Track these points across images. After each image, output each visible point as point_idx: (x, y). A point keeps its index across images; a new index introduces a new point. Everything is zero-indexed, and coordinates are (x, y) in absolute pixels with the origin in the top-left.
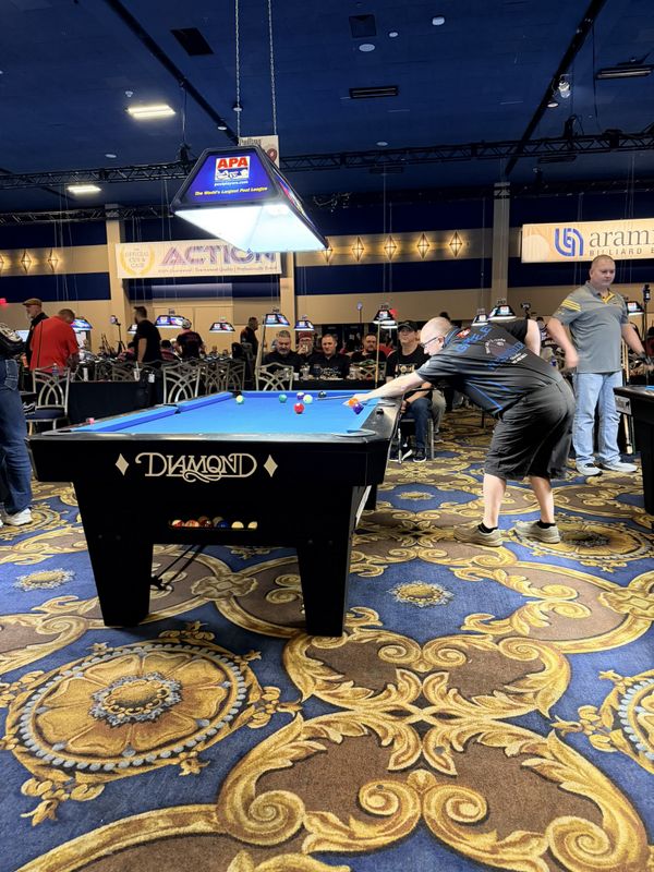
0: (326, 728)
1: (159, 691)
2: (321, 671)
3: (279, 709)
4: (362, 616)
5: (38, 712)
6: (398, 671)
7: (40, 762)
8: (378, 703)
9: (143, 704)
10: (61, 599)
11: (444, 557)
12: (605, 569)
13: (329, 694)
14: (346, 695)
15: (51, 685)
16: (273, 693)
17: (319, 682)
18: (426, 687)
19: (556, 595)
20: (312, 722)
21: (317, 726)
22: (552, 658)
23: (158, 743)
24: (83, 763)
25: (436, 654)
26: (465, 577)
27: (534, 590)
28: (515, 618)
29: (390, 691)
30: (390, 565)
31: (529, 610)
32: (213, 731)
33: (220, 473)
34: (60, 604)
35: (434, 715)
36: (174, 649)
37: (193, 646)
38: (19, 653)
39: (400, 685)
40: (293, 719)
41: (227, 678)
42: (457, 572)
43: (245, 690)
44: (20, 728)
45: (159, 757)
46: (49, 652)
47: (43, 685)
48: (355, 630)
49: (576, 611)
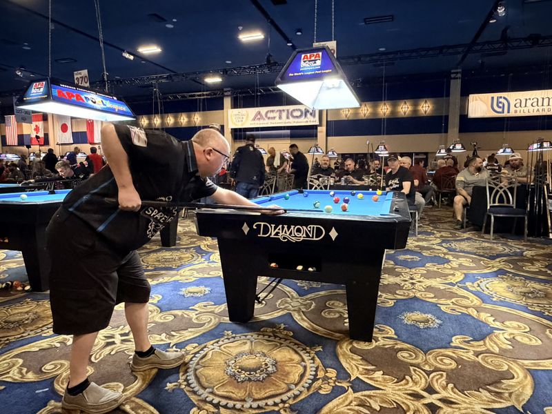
0: (368, 400)
1: (263, 363)
2: (361, 362)
3: (337, 383)
4: (383, 330)
5: (196, 367)
6: (411, 368)
7: (199, 398)
8: (401, 387)
9: (255, 370)
10: (205, 303)
11: (432, 298)
12: (547, 313)
13: (367, 378)
14: (378, 380)
15: (203, 353)
16: (332, 373)
17: (360, 369)
18: (432, 380)
19: (515, 328)
20: (358, 394)
21: (363, 398)
22: (518, 370)
23: (266, 395)
24: (224, 402)
25: (436, 360)
26: (449, 311)
27: (498, 323)
28: (487, 340)
29: (408, 381)
30: (398, 300)
31: (496, 336)
32: (298, 393)
33: (302, 237)
34: (205, 306)
35: (440, 400)
36: (270, 339)
37: (281, 338)
38: (184, 332)
39: (414, 377)
40: (346, 392)
41: (303, 360)
42: (443, 308)
43: (314, 369)
44: (187, 376)
45: (266, 404)
46: (201, 333)
47: (198, 352)
48: (380, 339)
49: (531, 340)
